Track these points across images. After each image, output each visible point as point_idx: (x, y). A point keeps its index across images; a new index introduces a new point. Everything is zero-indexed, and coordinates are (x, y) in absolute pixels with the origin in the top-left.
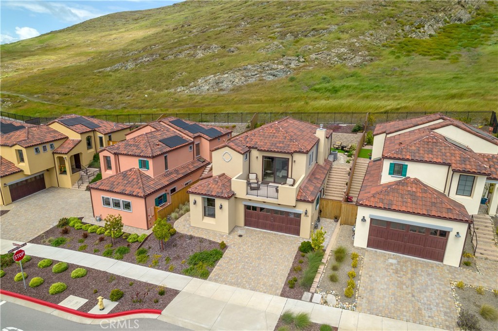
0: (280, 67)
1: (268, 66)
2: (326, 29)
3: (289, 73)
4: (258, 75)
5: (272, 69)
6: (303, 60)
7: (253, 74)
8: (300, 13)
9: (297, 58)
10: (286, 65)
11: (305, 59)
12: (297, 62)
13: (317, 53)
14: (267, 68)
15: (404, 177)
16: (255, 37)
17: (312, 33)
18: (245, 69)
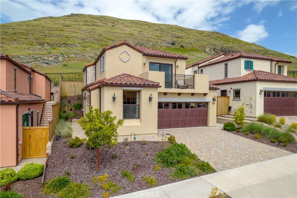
0: (50, 59)
1: (40, 57)
2: (73, 44)
3: (59, 63)
4: (33, 63)
5: (44, 59)
6: (68, 57)
7: (28, 61)
8: (49, 35)
9: (62, 55)
10: (55, 58)
11: (68, 56)
12: (63, 57)
13: (75, 54)
14: (39, 59)
15: (252, 71)
16: (15, 42)
17: (64, 45)
18: (18, 57)
